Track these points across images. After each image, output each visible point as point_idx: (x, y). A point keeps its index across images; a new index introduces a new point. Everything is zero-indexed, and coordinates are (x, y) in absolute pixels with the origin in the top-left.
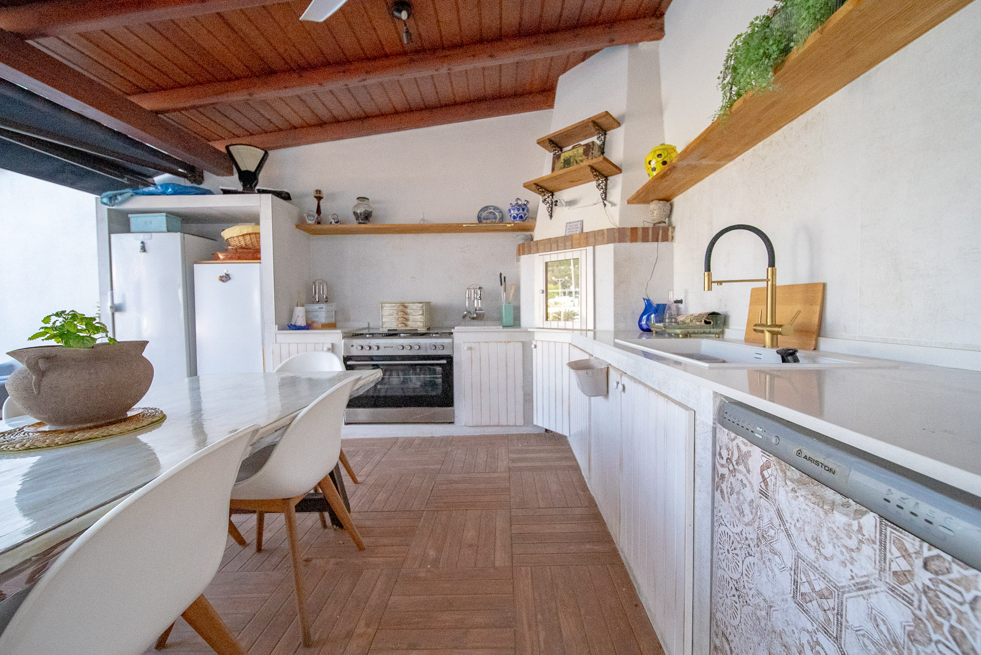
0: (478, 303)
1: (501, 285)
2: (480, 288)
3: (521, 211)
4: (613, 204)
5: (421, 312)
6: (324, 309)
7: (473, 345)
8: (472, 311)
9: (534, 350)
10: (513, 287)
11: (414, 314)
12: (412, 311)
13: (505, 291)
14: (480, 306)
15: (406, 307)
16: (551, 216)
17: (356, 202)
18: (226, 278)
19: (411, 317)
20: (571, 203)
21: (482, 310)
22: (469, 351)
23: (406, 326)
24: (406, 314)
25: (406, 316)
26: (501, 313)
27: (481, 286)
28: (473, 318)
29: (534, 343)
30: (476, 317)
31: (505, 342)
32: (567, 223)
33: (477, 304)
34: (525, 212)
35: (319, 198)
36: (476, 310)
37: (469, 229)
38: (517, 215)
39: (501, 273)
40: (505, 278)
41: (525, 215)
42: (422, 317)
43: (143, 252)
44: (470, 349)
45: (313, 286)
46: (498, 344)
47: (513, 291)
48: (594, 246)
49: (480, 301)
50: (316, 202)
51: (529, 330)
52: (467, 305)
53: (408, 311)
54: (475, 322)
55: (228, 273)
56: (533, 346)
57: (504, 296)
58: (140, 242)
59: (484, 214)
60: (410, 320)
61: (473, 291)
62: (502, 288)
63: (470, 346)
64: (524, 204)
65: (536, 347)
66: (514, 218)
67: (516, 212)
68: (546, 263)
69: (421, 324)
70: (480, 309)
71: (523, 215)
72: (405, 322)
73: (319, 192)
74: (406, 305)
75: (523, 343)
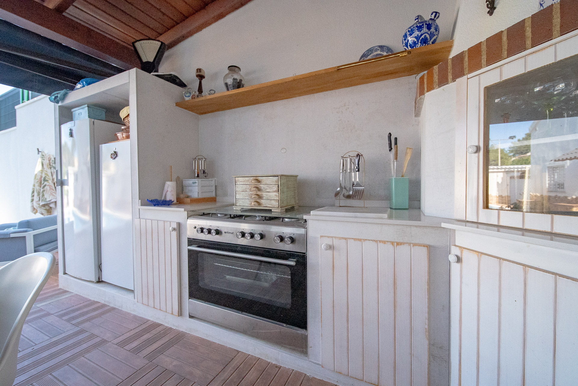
0: (355, 175)
1: (391, 149)
2: (358, 155)
3: (425, 29)
5: (275, 188)
6: (197, 184)
7: (336, 242)
8: (348, 185)
9: (455, 267)
10: (409, 153)
11: (268, 190)
12: (265, 186)
13: (396, 159)
14: (357, 180)
15: (259, 181)
17: (227, 72)
18: (114, 155)
19: (264, 194)
21: (361, 186)
22: (330, 252)
23: (259, 204)
24: (260, 190)
25: (259, 193)
26: (389, 189)
27: (361, 152)
28: (349, 197)
29: (455, 251)
30: (352, 195)
31: (392, 243)
33: (356, 177)
34: (433, 30)
35: (201, 77)
36: (353, 184)
38: (418, 38)
39: (390, 134)
40: (396, 139)
41: (431, 35)
42: (276, 193)
43: (71, 137)
44: (331, 247)
45: (194, 161)
46: (381, 245)
47: (408, 157)
49: (357, 173)
51: (443, 225)
52: (341, 179)
53: (262, 186)
55: (116, 151)
56: (452, 258)
57: (394, 166)
58: (69, 129)
60: (264, 198)
61: (349, 160)
62: (392, 155)
63: (331, 243)
64: (431, 19)
65: (459, 260)
68: (490, 88)
69: (276, 204)
70: (358, 185)
71: (428, 36)
72: (258, 200)
73: (199, 70)
74: (260, 178)
75: (429, 247)
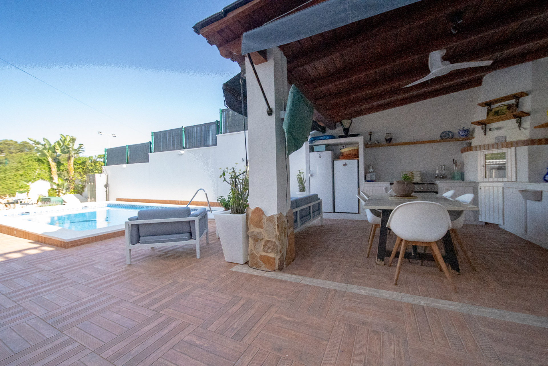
2: (444, 165)
3: (466, 133)
4: (525, 129)
5: (419, 175)
9: (479, 191)
11: (416, 176)
13: (457, 166)
14: (443, 173)
15: (413, 173)
16: (485, 134)
17: (385, 135)
18: (345, 165)
20: (498, 129)
21: (445, 175)
24: (413, 176)
26: (454, 175)
28: (441, 178)
29: (479, 187)
30: (443, 177)
31: (464, 187)
32: (496, 137)
34: (468, 133)
35: (370, 135)
36: (441, 174)
37: (435, 141)
38: (464, 134)
39: (454, 159)
40: (456, 161)
42: (420, 177)
43: (320, 158)
44: (447, 189)
45: (369, 167)
46: (461, 187)
48: (516, 148)
50: (369, 136)
51: (477, 182)
52: (437, 172)
53: (414, 175)
54: (441, 179)
55: (346, 163)
56: (479, 189)
57: (455, 168)
58: (318, 155)
59: (443, 135)
60: (415, 179)
61: (440, 167)
62: (455, 165)
64: (468, 130)
66: (462, 136)
67: (464, 133)
68: (485, 155)
69: (419, 180)
73: (370, 132)
75: (473, 187)
